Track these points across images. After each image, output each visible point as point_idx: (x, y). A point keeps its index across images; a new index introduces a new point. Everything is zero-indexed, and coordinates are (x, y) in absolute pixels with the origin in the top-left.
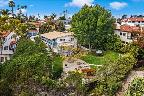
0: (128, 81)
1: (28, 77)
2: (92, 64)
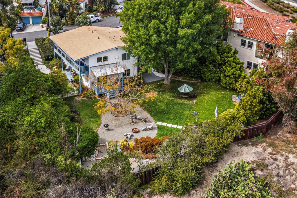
0: (219, 168)
1: (31, 153)
2: (163, 121)
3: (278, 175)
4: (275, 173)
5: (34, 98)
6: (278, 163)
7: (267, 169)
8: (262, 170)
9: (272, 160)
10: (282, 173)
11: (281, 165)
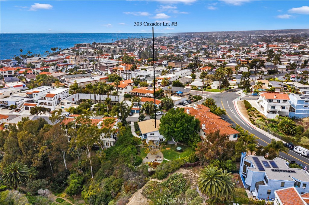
3: (191, 179)
4: (190, 178)
5: (126, 145)
6: (192, 175)
7: (188, 177)
8: (186, 177)
9: (190, 174)
10: (192, 179)
11: (193, 176)
